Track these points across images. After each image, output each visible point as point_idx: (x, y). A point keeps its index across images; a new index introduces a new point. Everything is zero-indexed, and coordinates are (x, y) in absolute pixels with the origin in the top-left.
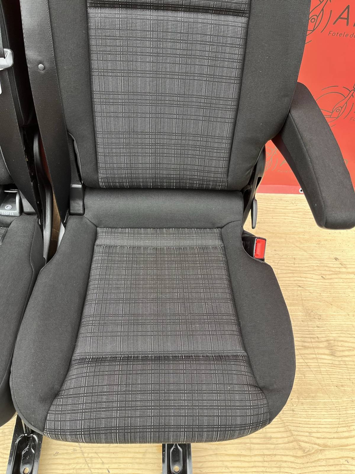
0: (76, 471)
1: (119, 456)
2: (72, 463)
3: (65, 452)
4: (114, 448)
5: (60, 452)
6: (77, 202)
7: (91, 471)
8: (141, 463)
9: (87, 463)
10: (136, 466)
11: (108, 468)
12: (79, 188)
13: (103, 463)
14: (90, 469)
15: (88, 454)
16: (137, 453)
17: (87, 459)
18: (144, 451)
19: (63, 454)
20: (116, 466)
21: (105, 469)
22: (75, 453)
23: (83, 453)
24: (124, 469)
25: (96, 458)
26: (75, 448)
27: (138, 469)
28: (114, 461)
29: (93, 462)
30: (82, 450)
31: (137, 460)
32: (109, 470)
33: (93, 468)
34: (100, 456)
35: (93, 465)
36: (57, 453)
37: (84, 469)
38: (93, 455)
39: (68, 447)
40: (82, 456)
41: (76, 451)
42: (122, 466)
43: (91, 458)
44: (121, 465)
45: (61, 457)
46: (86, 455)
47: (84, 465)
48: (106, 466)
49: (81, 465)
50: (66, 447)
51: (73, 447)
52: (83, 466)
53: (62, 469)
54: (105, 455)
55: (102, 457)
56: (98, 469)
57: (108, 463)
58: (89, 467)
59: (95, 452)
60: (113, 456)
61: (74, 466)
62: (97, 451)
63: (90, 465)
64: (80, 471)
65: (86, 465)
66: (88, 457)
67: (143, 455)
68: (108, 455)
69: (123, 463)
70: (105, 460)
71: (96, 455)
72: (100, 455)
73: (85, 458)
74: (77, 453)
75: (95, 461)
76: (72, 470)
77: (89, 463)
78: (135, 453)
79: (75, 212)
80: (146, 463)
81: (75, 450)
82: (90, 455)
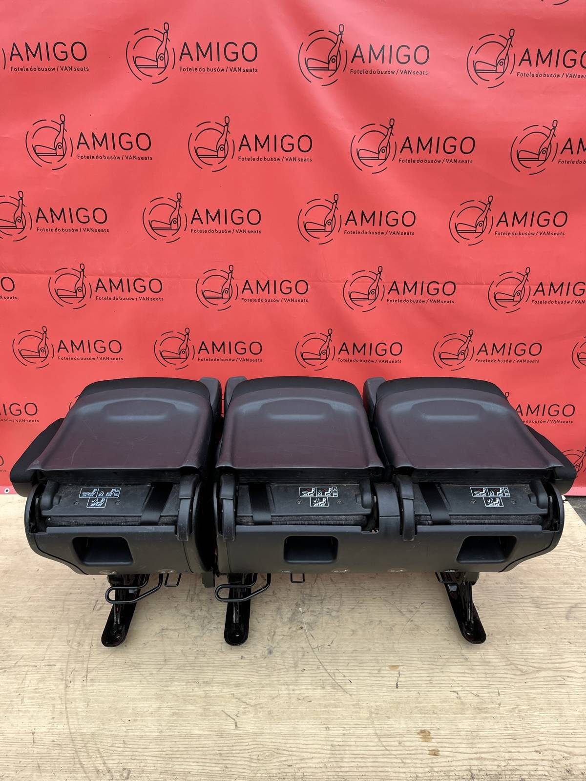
13: (344, 676)
16: (372, 670)
17: (330, 674)
24: (363, 680)
28: (353, 675)
38: (335, 671)
42: (361, 678)
46: (329, 671)
52: (328, 678)
60: (352, 671)
61: (321, 678)
72: (341, 671)
82: (332, 671)
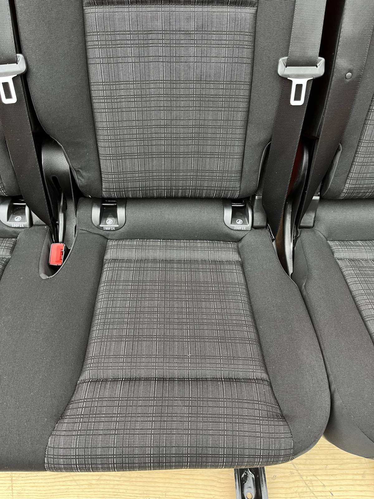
0: (299, 495)
1: (338, 478)
2: (293, 487)
3: (283, 475)
4: (331, 470)
5: (277, 476)
6: (310, 214)
7: (314, 495)
8: (362, 485)
9: (308, 486)
10: (359, 488)
11: (330, 490)
12: (317, 200)
14: (312, 492)
15: (307, 477)
18: (362, 473)
19: (281, 477)
20: (338, 488)
21: (327, 491)
22: (293, 476)
23: (301, 476)
25: (315, 480)
26: (291, 471)
27: (361, 491)
29: (314, 485)
30: (299, 473)
31: (358, 482)
32: (332, 492)
33: (315, 492)
34: (319, 479)
35: (315, 488)
36: (275, 477)
37: (306, 492)
39: (284, 470)
40: (302, 479)
41: (294, 474)
43: (311, 481)
44: (342, 487)
45: (280, 480)
47: (305, 488)
48: (328, 489)
49: (301, 488)
50: (282, 469)
51: (290, 470)
53: (284, 494)
54: (324, 478)
55: (322, 480)
56: (320, 492)
57: (329, 486)
58: (310, 490)
59: (313, 475)
62: (315, 474)
63: (311, 488)
64: (303, 495)
65: (308, 488)
66: (308, 480)
67: (362, 477)
68: (327, 478)
69: (345, 485)
70: (325, 483)
71: (314, 477)
73: (304, 481)
74: (295, 476)
75: (315, 483)
76: (295, 494)
77: (310, 486)
78: (353, 474)
79: (305, 225)
80: (368, 485)
81: (292, 473)
